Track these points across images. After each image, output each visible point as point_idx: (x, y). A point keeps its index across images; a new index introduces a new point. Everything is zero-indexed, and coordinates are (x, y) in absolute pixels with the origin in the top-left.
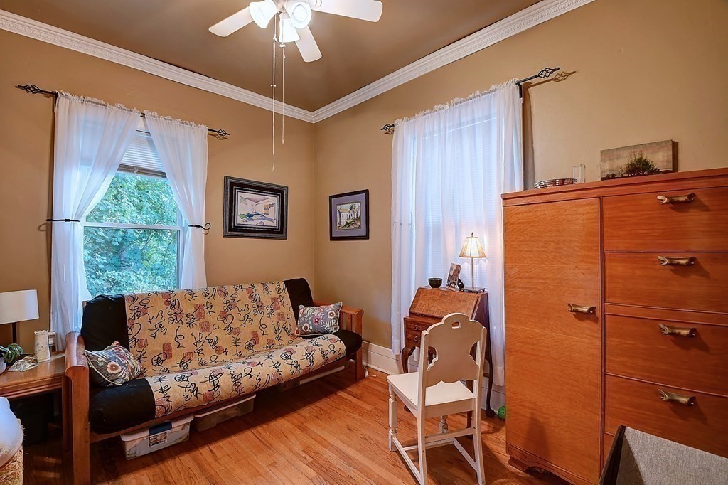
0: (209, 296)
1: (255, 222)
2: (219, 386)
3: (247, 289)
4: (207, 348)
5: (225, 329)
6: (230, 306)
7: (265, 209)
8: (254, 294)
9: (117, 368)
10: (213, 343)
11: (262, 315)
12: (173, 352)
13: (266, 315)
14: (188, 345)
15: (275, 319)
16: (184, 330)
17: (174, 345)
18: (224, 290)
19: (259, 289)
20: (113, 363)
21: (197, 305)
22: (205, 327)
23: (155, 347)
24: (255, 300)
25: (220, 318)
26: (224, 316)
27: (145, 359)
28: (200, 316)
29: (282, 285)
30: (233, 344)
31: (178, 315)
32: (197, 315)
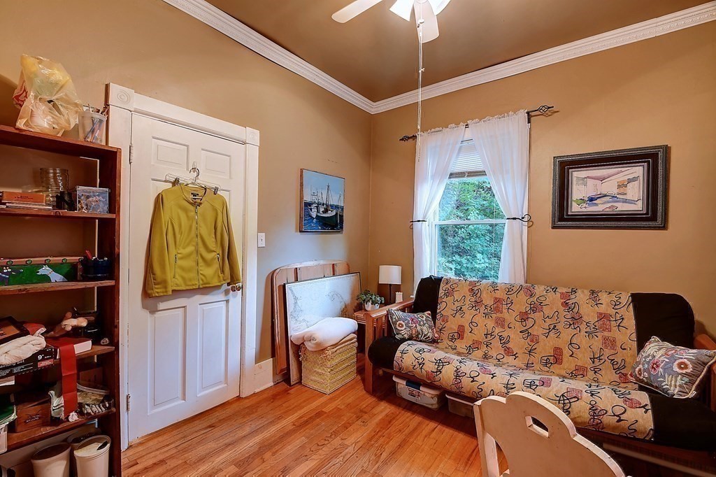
0: (512, 292)
1: (600, 207)
2: (441, 372)
3: (562, 294)
4: (496, 343)
5: (521, 332)
6: (535, 308)
7: (619, 186)
8: (570, 302)
9: (402, 326)
10: (504, 342)
11: (575, 332)
12: (465, 335)
13: (583, 333)
14: (479, 334)
15: (597, 343)
16: (479, 319)
17: (467, 329)
18: (531, 289)
19: (582, 297)
20: (401, 322)
21: (496, 298)
22: (501, 323)
23: (452, 325)
24: (570, 309)
25: (518, 319)
26: (524, 317)
27: (444, 332)
28: (497, 310)
29: (625, 298)
30: (527, 352)
31: (477, 304)
32: (495, 309)
